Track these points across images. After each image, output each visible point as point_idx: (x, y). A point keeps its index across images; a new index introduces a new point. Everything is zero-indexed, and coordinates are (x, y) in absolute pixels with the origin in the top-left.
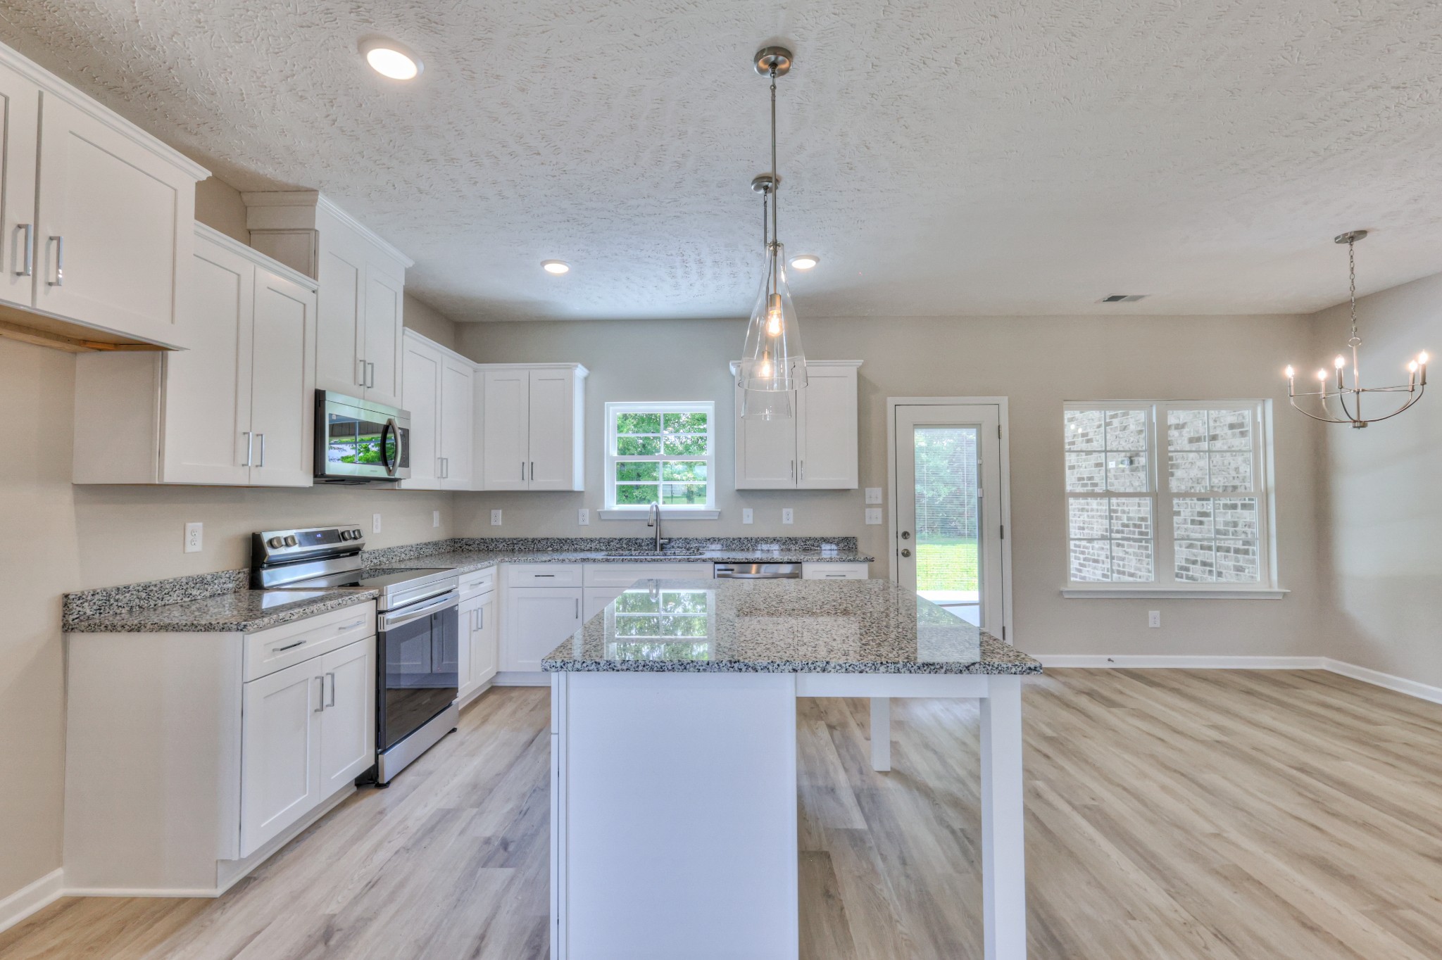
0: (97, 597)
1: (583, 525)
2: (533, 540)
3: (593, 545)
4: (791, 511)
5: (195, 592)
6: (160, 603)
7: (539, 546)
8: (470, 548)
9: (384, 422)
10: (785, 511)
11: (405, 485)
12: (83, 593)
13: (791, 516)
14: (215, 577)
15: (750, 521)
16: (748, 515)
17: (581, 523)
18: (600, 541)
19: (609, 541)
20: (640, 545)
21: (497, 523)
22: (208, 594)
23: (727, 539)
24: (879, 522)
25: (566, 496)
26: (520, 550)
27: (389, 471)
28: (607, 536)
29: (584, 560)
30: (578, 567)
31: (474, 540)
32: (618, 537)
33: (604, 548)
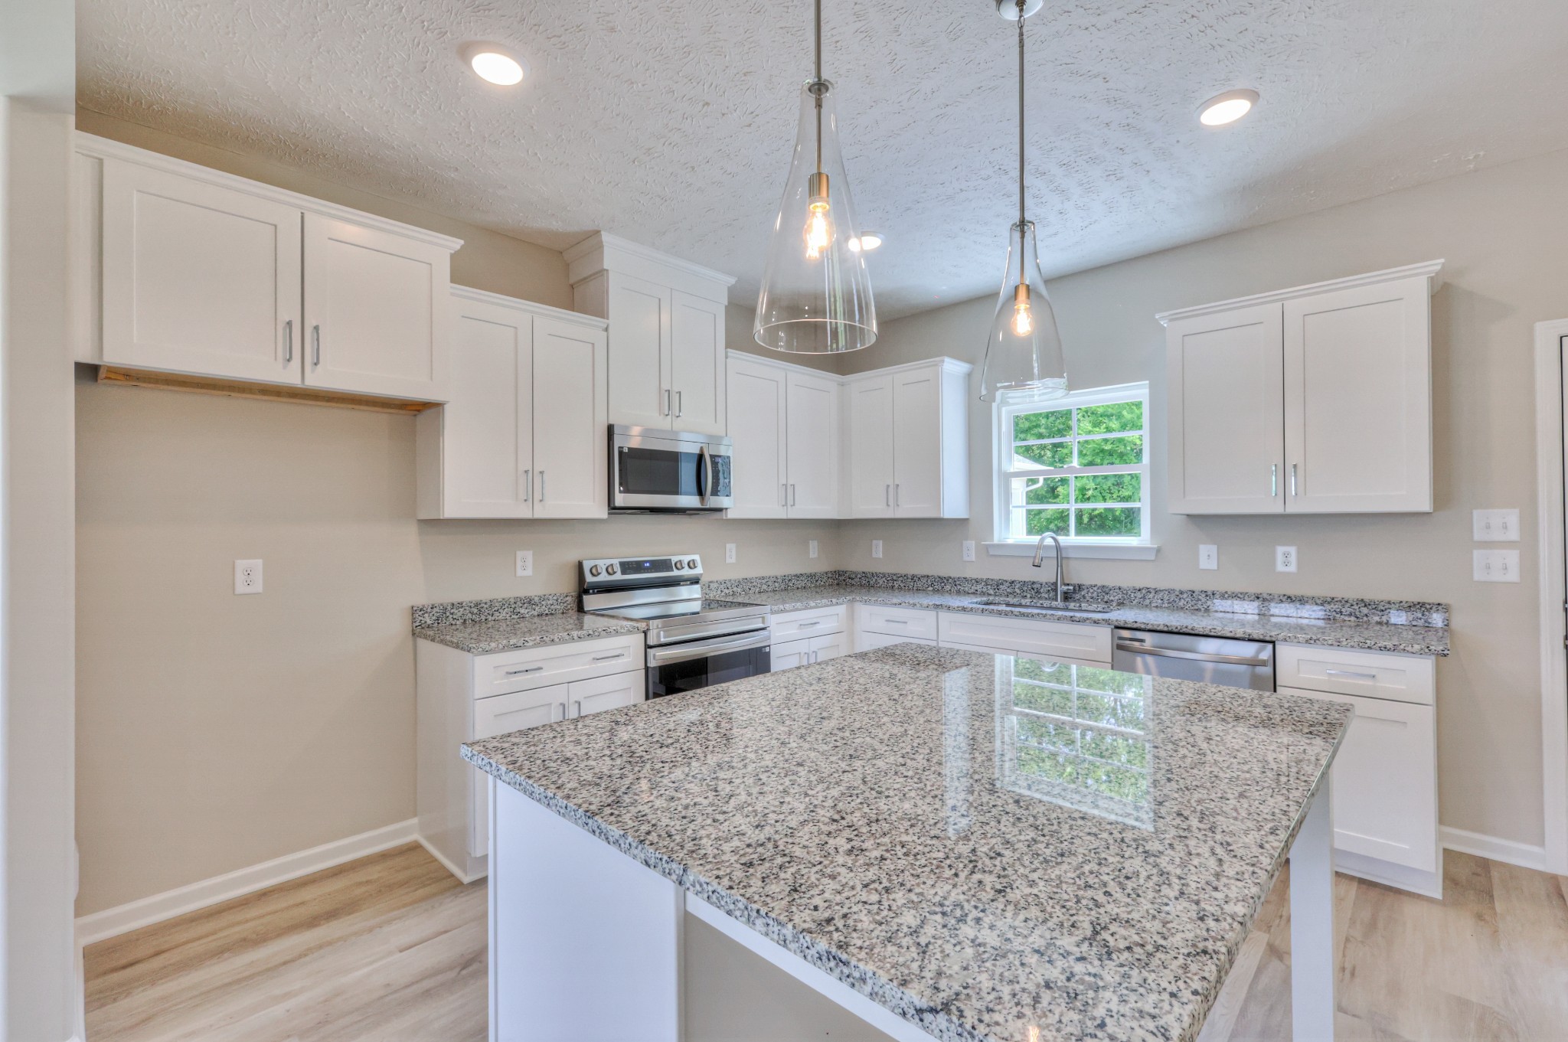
0: (435, 610)
1: (968, 562)
2: (913, 577)
3: (979, 587)
4: (1292, 550)
5: (522, 611)
6: (490, 618)
7: (919, 584)
8: (853, 582)
9: (697, 451)
10: (1280, 550)
11: (731, 515)
12: (424, 606)
13: (1293, 558)
14: (543, 598)
15: (1213, 565)
16: (1207, 556)
17: (966, 558)
18: (987, 582)
19: (998, 584)
20: (1038, 592)
21: (877, 556)
22: (536, 613)
23: (1170, 591)
24: (1513, 576)
25: (934, 525)
26: (900, 588)
27: (702, 500)
28: (996, 577)
29: (937, 606)
30: (931, 615)
31: (856, 574)
32: (1009, 578)
33: (992, 592)
